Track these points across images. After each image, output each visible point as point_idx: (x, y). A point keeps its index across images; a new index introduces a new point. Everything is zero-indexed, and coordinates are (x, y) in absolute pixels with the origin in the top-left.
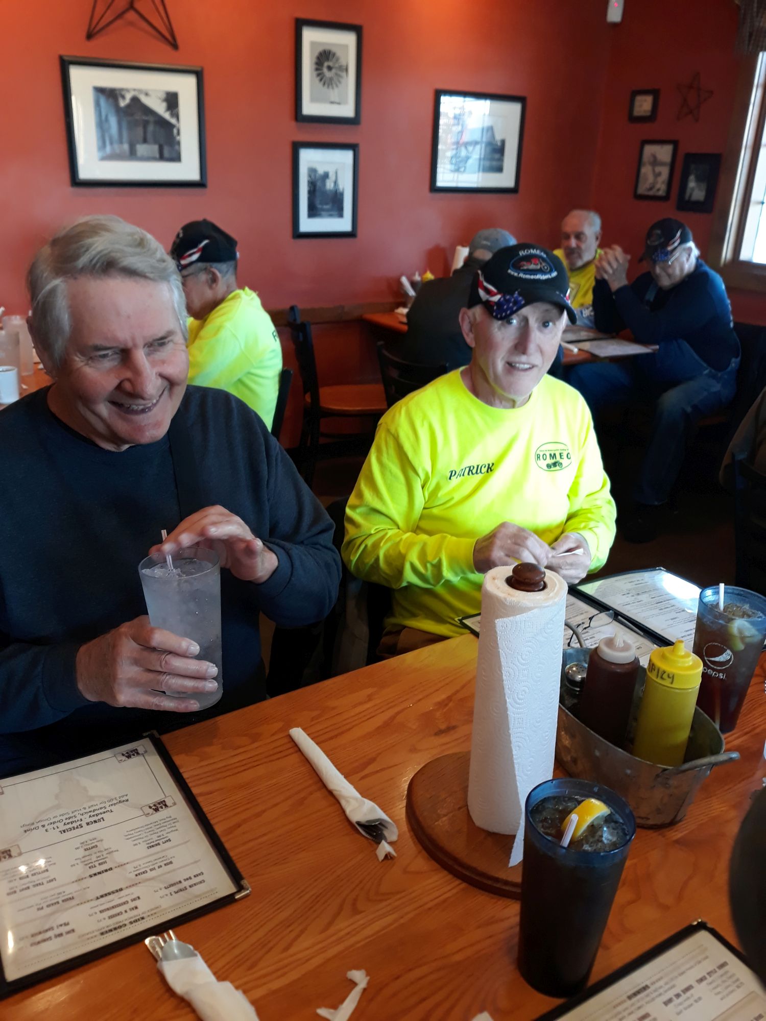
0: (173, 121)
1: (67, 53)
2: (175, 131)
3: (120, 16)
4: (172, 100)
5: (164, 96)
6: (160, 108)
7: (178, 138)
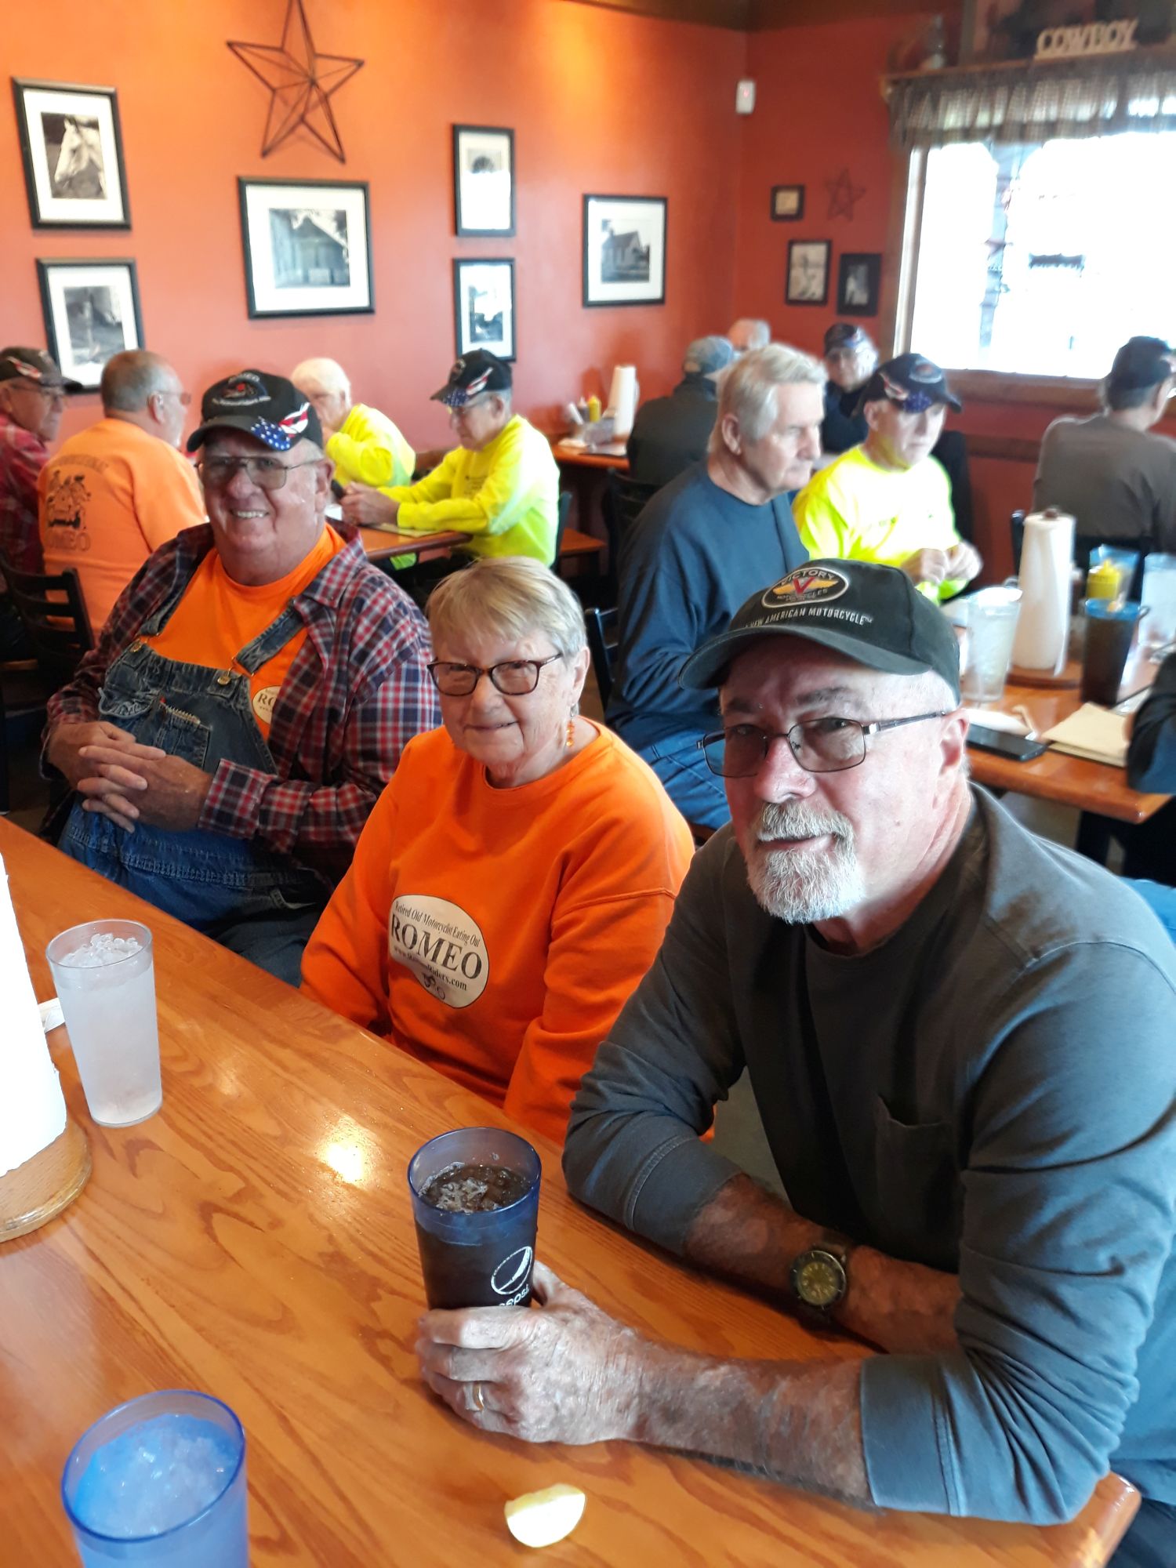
0: (342, 242)
1: (244, 172)
2: (344, 253)
3: (293, 129)
4: (341, 220)
5: (333, 215)
6: (330, 228)
7: (346, 261)
